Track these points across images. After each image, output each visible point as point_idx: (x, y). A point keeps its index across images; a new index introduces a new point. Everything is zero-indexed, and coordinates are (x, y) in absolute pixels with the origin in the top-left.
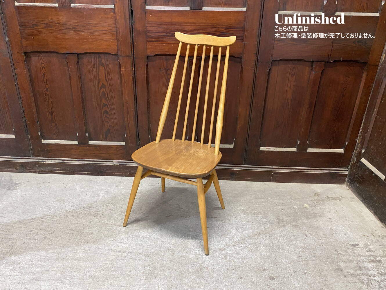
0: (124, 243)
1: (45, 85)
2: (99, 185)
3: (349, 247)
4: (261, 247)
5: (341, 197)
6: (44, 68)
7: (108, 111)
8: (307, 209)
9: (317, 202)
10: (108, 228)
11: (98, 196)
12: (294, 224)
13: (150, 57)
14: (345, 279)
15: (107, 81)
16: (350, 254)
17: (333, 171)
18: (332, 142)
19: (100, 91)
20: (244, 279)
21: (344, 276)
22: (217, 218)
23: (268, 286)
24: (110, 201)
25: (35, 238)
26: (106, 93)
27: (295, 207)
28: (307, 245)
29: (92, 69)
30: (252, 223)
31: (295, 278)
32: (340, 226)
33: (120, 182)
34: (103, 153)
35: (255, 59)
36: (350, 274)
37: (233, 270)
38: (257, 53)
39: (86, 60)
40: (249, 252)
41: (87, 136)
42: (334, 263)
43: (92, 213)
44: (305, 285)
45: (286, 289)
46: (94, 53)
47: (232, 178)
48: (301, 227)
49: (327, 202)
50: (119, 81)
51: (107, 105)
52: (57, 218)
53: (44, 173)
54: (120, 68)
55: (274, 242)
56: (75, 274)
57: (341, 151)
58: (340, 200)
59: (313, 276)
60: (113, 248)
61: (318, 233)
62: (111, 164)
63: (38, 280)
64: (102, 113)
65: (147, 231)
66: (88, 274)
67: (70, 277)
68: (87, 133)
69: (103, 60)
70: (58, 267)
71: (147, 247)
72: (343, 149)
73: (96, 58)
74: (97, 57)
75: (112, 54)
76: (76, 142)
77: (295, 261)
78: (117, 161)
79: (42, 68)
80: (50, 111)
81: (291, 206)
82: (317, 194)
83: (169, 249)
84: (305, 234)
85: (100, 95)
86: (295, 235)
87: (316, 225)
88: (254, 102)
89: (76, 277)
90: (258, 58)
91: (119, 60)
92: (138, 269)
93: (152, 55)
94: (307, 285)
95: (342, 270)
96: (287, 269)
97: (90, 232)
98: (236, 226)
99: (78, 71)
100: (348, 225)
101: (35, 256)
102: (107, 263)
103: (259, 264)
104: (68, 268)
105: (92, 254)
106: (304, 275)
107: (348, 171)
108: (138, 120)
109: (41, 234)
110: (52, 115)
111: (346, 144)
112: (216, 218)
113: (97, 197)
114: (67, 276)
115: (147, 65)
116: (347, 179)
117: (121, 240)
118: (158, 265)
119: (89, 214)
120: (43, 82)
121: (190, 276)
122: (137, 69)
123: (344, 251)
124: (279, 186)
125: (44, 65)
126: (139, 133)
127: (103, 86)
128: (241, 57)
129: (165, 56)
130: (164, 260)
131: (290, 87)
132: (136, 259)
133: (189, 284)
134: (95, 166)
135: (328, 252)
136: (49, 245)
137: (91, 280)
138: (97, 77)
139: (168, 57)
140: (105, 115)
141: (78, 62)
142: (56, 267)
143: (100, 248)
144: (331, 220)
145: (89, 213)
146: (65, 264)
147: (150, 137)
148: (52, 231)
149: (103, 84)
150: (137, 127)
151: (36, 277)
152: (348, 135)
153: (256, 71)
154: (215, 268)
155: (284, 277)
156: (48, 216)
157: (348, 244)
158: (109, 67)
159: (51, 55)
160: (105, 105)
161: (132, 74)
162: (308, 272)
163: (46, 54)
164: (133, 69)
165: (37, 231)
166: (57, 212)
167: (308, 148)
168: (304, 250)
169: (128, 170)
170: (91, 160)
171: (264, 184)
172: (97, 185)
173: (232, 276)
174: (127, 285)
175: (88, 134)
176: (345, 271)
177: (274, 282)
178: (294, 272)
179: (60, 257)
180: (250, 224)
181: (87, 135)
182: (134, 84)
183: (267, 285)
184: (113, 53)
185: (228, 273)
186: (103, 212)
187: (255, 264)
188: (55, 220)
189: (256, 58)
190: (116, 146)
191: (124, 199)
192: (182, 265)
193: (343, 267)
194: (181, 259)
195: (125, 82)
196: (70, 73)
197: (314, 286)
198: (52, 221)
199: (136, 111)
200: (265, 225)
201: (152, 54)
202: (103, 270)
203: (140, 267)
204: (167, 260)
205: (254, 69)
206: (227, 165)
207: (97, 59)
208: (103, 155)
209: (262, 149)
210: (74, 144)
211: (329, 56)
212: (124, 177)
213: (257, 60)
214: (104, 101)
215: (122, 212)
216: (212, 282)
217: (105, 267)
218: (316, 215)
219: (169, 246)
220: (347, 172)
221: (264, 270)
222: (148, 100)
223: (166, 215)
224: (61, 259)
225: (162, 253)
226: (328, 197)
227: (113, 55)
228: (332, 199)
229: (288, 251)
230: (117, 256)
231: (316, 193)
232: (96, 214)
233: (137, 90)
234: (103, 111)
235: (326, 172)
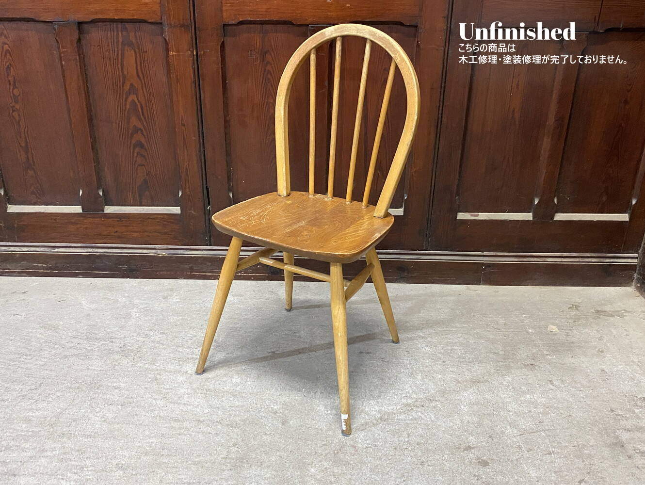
0: (184, 404)
1: (11, 90)
2: (128, 296)
3: (639, 403)
4: (462, 407)
5: (623, 311)
6: (8, 54)
7: (143, 142)
8: (555, 334)
9: (574, 321)
10: (150, 376)
11: (128, 316)
12: (529, 363)
13: (229, 28)
14: (630, 461)
15: (141, 80)
16: (640, 415)
17: (608, 260)
18: (604, 198)
19: (126, 101)
20: (429, 465)
21: (627, 456)
22: (371, 355)
23: (477, 478)
24: (153, 326)
25: (3, 397)
26: (138, 104)
27: (530, 331)
28: (554, 401)
29: (110, 54)
30: (444, 362)
31: (530, 461)
32: (621, 365)
33: (171, 290)
34: (135, 232)
35: (445, 28)
36: (640, 452)
37: (407, 449)
38: (448, 15)
39: (95, 35)
40: (437, 416)
41: (100, 195)
42: (607, 432)
43: (117, 349)
44: (549, 473)
45: (512, 481)
46: (113, 21)
47: (401, 278)
48: (541, 368)
49: (595, 321)
50: (164, 79)
51: (142, 131)
52: (46, 360)
53: (15, 274)
54: (167, 50)
55: (488, 396)
56: (88, 463)
57: (624, 217)
58: (622, 316)
59: (565, 457)
60: (162, 413)
61: (576, 379)
62: (151, 253)
63: (15, 475)
64: (132, 147)
65: (232, 381)
66: (114, 462)
67: (78, 467)
68: (101, 190)
69: (132, 34)
70: (54, 449)
71: (232, 410)
72: (627, 215)
73: (118, 31)
74: (120, 29)
75: (150, 21)
76: (78, 209)
77: (531, 430)
78: (165, 247)
79: (3, 54)
80: (23, 145)
81: (522, 329)
82: (576, 307)
83: (275, 413)
84: (550, 381)
85: (127, 109)
86: (529, 384)
87: (573, 365)
88: (444, 120)
89: (91, 469)
90: (452, 27)
91: (165, 35)
92: (215, 452)
93: (234, 22)
94: (553, 475)
95: (623, 446)
96: (514, 446)
97: (115, 385)
98: (412, 368)
99: (79, 58)
100: (637, 362)
101: (5, 431)
102: (152, 440)
103: (458, 437)
104: (73, 452)
105: (120, 425)
106: (548, 455)
107: (637, 258)
108: (205, 161)
109: (15, 390)
110: (27, 153)
111: (634, 202)
112: (371, 353)
113: (124, 318)
114: (73, 465)
115: (223, 45)
116: (636, 276)
117: (179, 398)
118: (256, 443)
119: (110, 352)
120: (8, 84)
121: (321, 461)
122: (202, 53)
123: (629, 410)
124: (498, 292)
125: (9, 47)
126: (208, 187)
127: (133, 89)
128: (417, 23)
129: (260, 24)
130: (268, 433)
131: (518, 85)
132: (209, 433)
133: (318, 477)
134: (120, 259)
135: (595, 412)
136: (31, 410)
137: (121, 472)
138: (120, 70)
139: (268, 27)
140: (137, 150)
141: (79, 40)
142: (50, 451)
143: (136, 415)
144: (603, 354)
145: (110, 350)
146: (67, 446)
147: (231, 195)
148: (38, 385)
149: (132, 85)
150: (204, 176)
151: (9, 469)
152: (637, 185)
153: (448, 54)
154: (371, 447)
155: (509, 460)
156: (26, 355)
157: (636, 399)
158: (145, 50)
159: (24, 25)
160: (136, 130)
161: (191, 65)
162: (556, 450)
163: (13, 25)
164: (195, 53)
165: (6, 385)
166: (45, 348)
167: (556, 213)
168: (547, 410)
169: (187, 266)
170: (109, 245)
171: (467, 288)
172: (124, 297)
173: (403, 460)
174: (194, 481)
175: (103, 191)
176: (630, 447)
177: (488, 470)
178: (528, 451)
179: (56, 433)
180: (440, 364)
181: (101, 193)
182: (197, 84)
183: (475, 476)
184: (152, 21)
185: (395, 455)
186: (140, 348)
187: (449, 437)
188: (41, 363)
189: (447, 27)
190: (162, 217)
191: (181, 321)
192: (304, 441)
193: (626, 439)
194: (301, 431)
195: (177, 81)
196: (63, 62)
197: (567, 475)
198: (35, 367)
199: (201, 141)
200: (471, 366)
201: (233, 20)
202: (146, 455)
203: (219, 448)
204: (273, 433)
205: (443, 48)
206: (391, 251)
207: (120, 33)
208: (135, 235)
209: (461, 216)
210: (73, 212)
211: (597, 20)
212: (179, 281)
213: (449, 29)
214: (134, 121)
215: (178, 346)
216: (364, 471)
217: (148, 449)
218: (572, 344)
219: (276, 407)
220: (636, 261)
221: (469, 448)
222: (225, 117)
223: (269, 351)
224: (59, 436)
225: (262, 421)
226: (598, 312)
227: (152, 23)
228: (605, 316)
229: (515, 412)
230: (172, 427)
231: (573, 304)
232: (124, 352)
233: (201, 96)
234: (134, 142)
235: (593, 261)
